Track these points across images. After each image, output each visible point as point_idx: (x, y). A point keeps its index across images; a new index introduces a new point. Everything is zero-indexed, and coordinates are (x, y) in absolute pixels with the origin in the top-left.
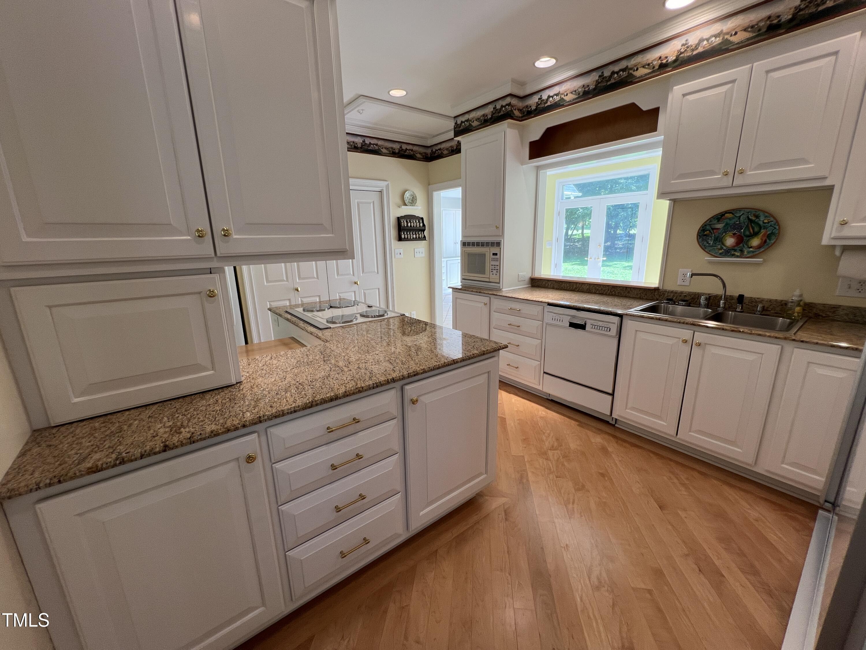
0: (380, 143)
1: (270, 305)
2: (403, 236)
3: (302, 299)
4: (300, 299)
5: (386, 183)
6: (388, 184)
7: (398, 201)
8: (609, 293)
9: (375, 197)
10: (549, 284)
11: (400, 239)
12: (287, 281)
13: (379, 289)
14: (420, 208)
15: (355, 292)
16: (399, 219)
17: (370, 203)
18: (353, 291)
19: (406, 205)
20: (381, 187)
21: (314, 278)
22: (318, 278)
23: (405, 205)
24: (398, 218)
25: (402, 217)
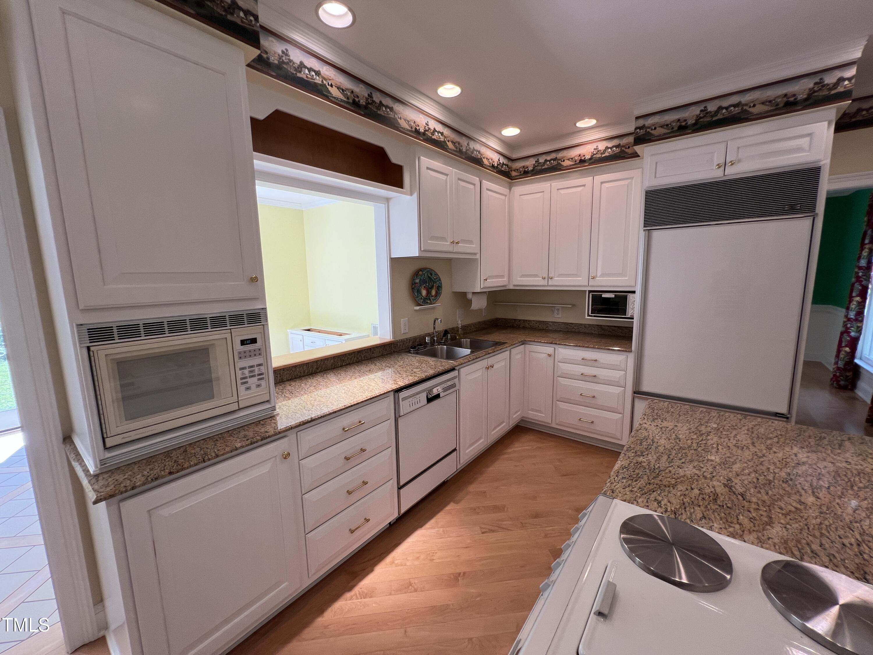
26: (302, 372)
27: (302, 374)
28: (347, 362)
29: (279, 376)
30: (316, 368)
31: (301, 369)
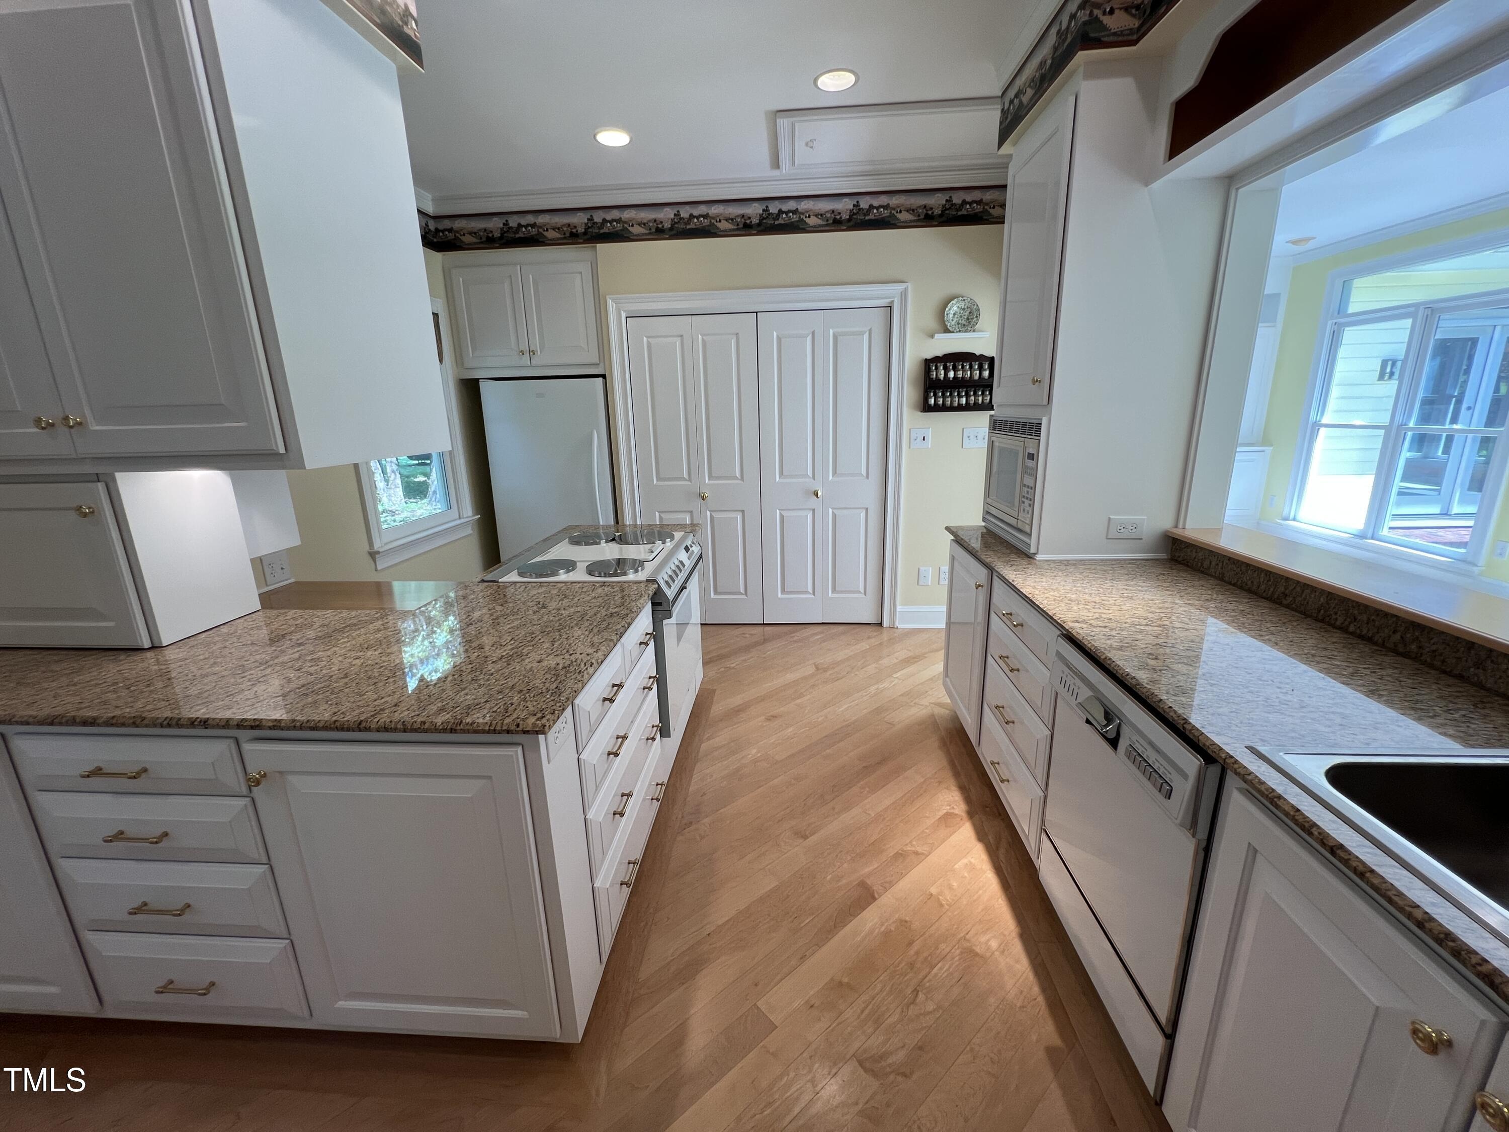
0: (894, 201)
1: (661, 518)
2: (932, 401)
3: (713, 514)
4: (708, 513)
5: (900, 287)
6: (906, 289)
7: (931, 322)
8: (1395, 644)
9: (877, 321)
10: (1213, 563)
11: (927, 408)
12: (690, 480)
13: (867, 509)
14: (986, 335)
15: (814, 510)
16: (928, 364)
17: (862, 333)
18: (810, 509)
19: (950, 332)
20: (890, 298)
21: (735, 478)
22: (742, 479)
23: (947, 331)
24: (926, 360)
25: (936, 360)
26: (1255, 583)
27: (1254, 588)
28: (1365, 632)
29: (1220, 565)
30: (1283, 593)
31: (1255, 575)
